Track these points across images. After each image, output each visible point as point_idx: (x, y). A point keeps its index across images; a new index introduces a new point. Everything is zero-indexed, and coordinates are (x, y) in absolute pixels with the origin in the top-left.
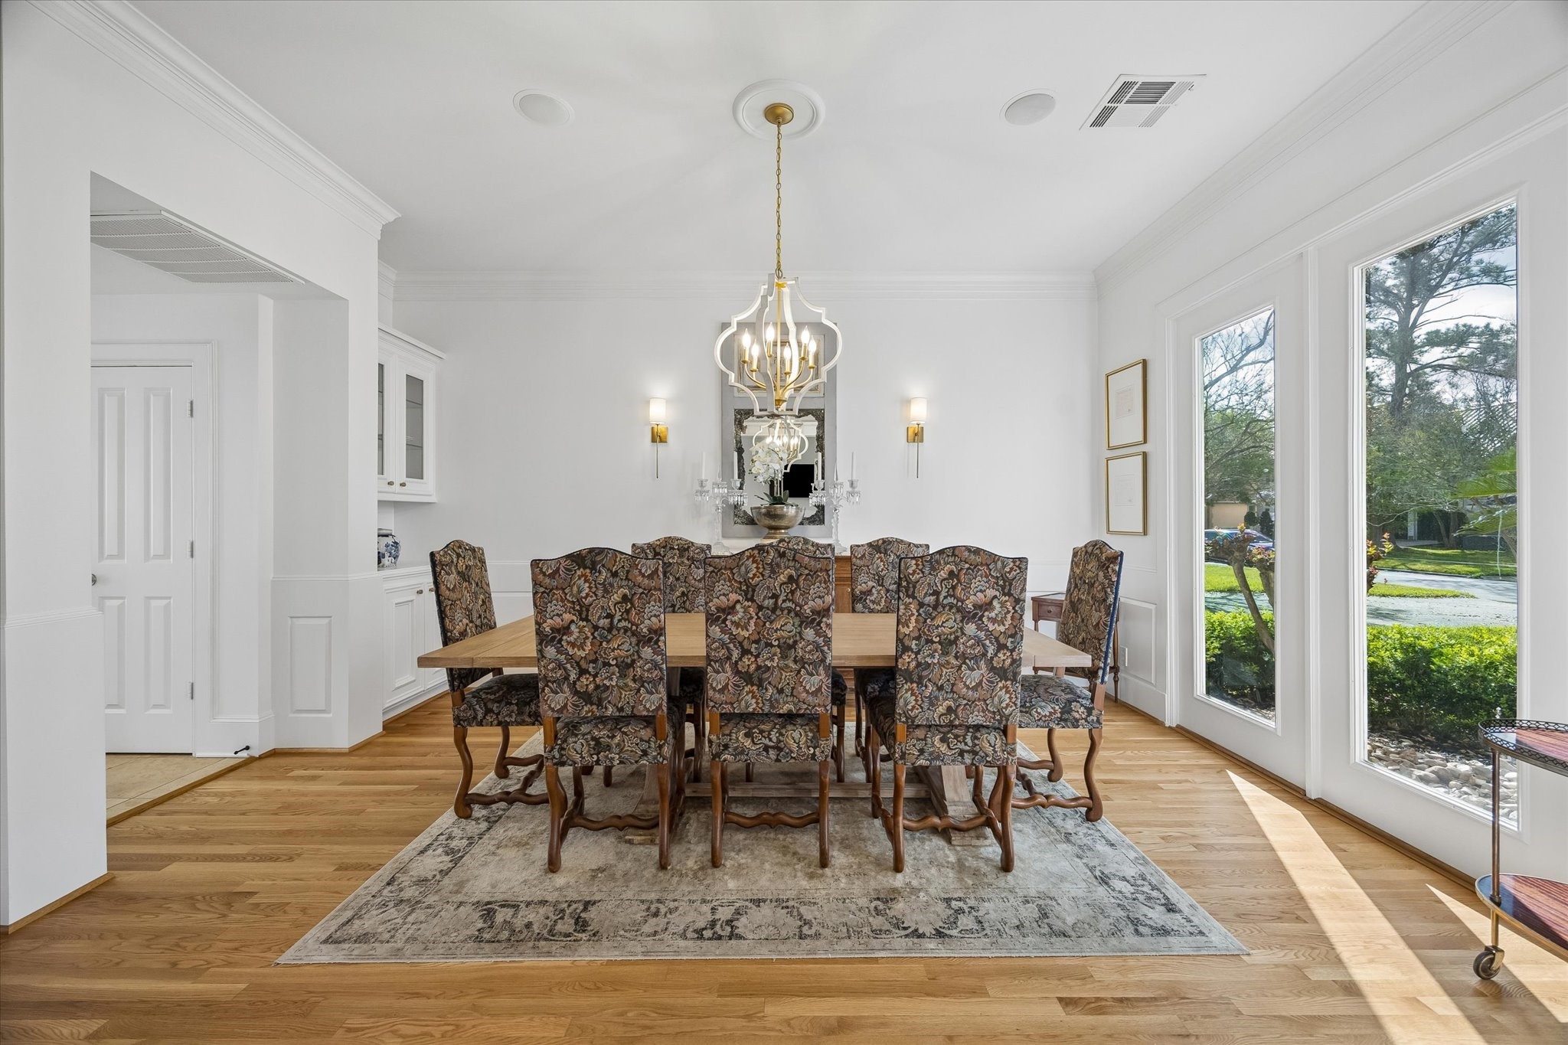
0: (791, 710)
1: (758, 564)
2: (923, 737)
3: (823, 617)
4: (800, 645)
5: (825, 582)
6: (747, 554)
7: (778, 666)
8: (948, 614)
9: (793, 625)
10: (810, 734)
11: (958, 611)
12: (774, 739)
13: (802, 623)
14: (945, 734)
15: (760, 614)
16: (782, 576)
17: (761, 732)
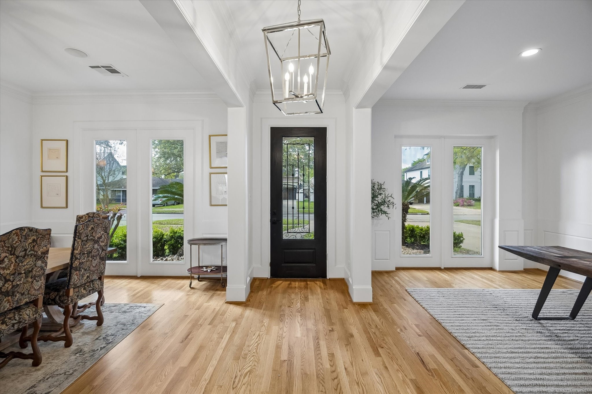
0: (27, 301)
1: (19, 236)
2: (78, 291)
3: (46, 254)
4: (35, 270)
5: (48, 240)
6: (14, 232)
7: (23, 282)
8: (90, 242)
9: (32, 261)
10: (34, 309)
11: (93, 241)
12: (17, 319)
13: (36, 259)
14: (84, 287)
15: (17, 260)
16: (30, 240)
17: (10, 319)
